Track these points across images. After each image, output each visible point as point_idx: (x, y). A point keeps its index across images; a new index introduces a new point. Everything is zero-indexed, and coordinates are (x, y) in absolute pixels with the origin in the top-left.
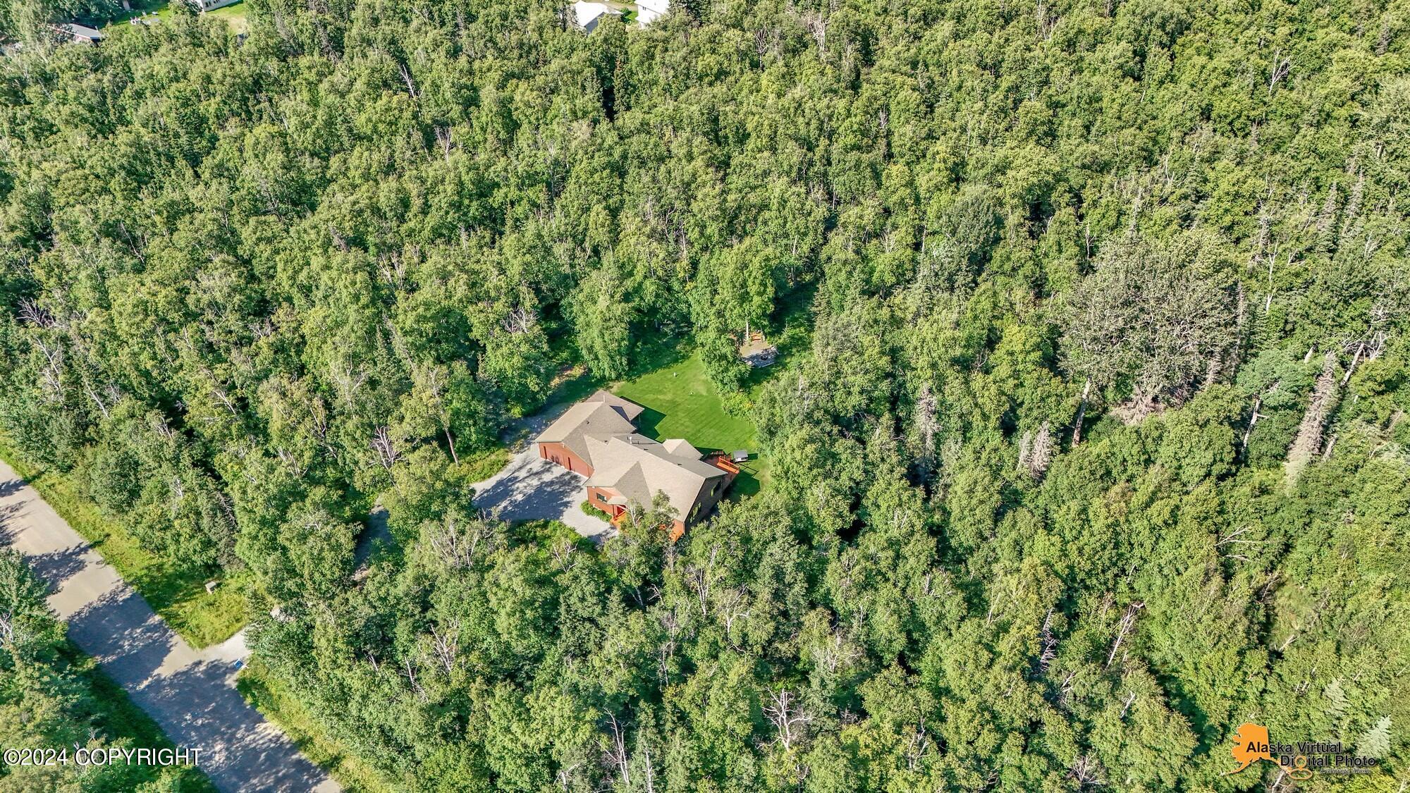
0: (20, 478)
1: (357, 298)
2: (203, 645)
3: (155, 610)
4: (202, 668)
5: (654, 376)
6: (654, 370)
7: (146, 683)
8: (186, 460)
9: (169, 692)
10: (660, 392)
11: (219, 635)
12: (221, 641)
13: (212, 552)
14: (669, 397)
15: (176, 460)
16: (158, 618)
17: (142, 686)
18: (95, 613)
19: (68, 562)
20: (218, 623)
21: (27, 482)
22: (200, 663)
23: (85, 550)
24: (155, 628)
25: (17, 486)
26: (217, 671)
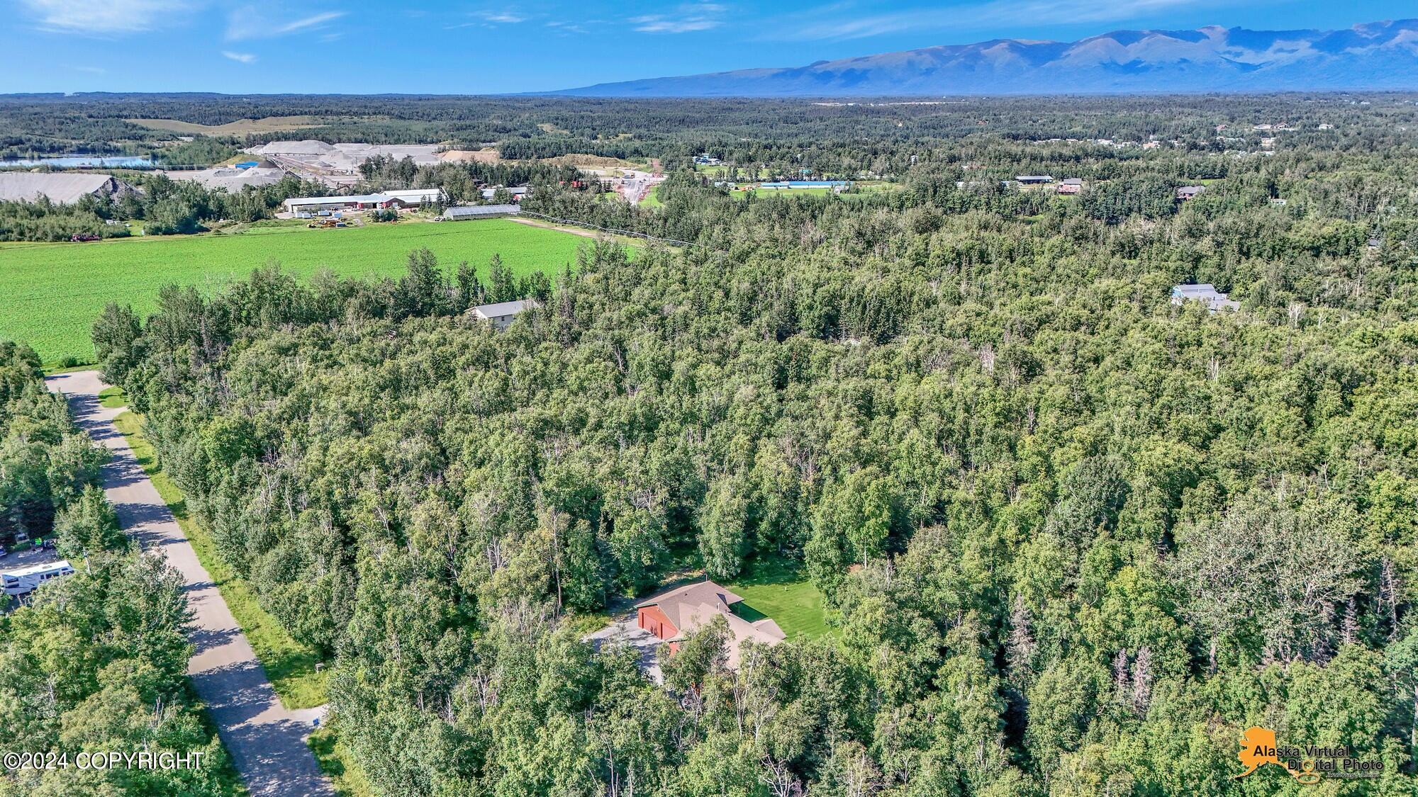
0: (212, 581)
1: (516, 464)
2: (295, 708)
3: (269, 680)
4: (287, 725)
5: (766, 587)
6: (769, 583)
7: (237, 726)
8: (337, 559)
9: (251, 737)
10: (768, 599)
11: (310, 703)
12: (310, 707)
13: (330, 633)
14: (774, 603)
15: (329, 556)
16: (269, 685)
17: (233, 728)
18: (223, 673)
19: (221, 638)
20: (313, 694)
21: (215, 585)
22: (287, 721)
23: (236, 633)
24: (263, 691)
25: (207, 586)
26: (298, 729)
